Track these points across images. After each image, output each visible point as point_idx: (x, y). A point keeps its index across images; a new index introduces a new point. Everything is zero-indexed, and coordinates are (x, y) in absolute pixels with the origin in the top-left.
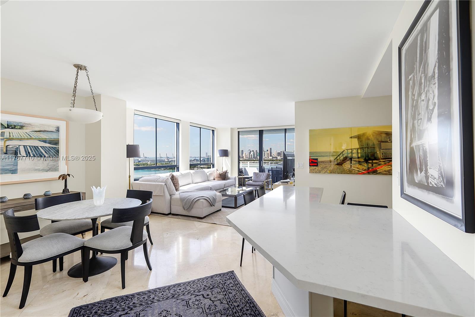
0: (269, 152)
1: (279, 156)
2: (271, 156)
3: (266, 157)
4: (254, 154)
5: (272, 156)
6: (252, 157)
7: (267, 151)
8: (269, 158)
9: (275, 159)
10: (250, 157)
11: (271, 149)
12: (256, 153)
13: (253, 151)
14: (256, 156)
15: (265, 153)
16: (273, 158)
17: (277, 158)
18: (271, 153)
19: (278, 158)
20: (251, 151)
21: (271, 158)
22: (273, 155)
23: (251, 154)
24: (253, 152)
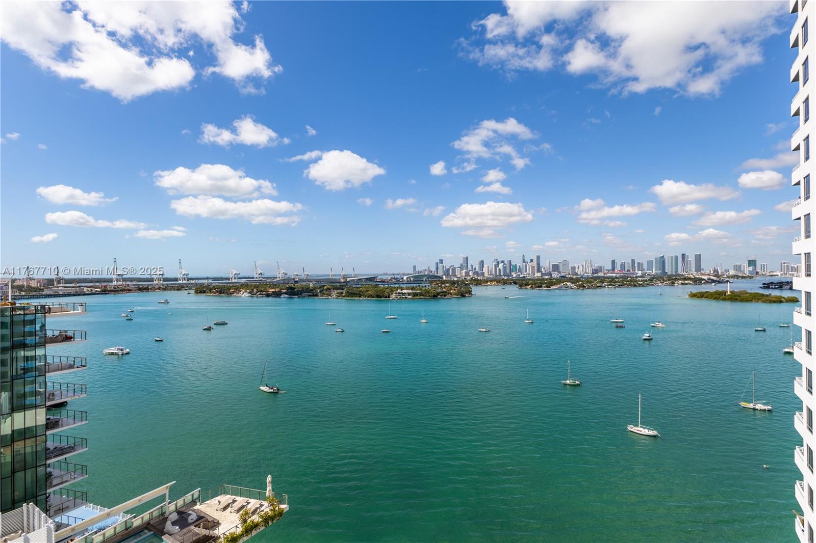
0: (535, 263)
1: (555, 271)
2: (539, 270)
3: (529, 274)
4: (505, 268)
5: (541, 272)
6: (502, 274)
7: (532, 261)
8: (536, 275)
9: (546, 277)
10: (498, 274)
11: (538, 257)
12: (508, 266)
13: (503, 262)
14: (508, 271)
15: (526, 265)
16: (543, 274)
17: (551, 275)
18: (538, 264)
19: (553, 275)
20: (498, 262)
21: (539, 275)
22: (543, 270)
23: (499, 267)
24: (502, 264)
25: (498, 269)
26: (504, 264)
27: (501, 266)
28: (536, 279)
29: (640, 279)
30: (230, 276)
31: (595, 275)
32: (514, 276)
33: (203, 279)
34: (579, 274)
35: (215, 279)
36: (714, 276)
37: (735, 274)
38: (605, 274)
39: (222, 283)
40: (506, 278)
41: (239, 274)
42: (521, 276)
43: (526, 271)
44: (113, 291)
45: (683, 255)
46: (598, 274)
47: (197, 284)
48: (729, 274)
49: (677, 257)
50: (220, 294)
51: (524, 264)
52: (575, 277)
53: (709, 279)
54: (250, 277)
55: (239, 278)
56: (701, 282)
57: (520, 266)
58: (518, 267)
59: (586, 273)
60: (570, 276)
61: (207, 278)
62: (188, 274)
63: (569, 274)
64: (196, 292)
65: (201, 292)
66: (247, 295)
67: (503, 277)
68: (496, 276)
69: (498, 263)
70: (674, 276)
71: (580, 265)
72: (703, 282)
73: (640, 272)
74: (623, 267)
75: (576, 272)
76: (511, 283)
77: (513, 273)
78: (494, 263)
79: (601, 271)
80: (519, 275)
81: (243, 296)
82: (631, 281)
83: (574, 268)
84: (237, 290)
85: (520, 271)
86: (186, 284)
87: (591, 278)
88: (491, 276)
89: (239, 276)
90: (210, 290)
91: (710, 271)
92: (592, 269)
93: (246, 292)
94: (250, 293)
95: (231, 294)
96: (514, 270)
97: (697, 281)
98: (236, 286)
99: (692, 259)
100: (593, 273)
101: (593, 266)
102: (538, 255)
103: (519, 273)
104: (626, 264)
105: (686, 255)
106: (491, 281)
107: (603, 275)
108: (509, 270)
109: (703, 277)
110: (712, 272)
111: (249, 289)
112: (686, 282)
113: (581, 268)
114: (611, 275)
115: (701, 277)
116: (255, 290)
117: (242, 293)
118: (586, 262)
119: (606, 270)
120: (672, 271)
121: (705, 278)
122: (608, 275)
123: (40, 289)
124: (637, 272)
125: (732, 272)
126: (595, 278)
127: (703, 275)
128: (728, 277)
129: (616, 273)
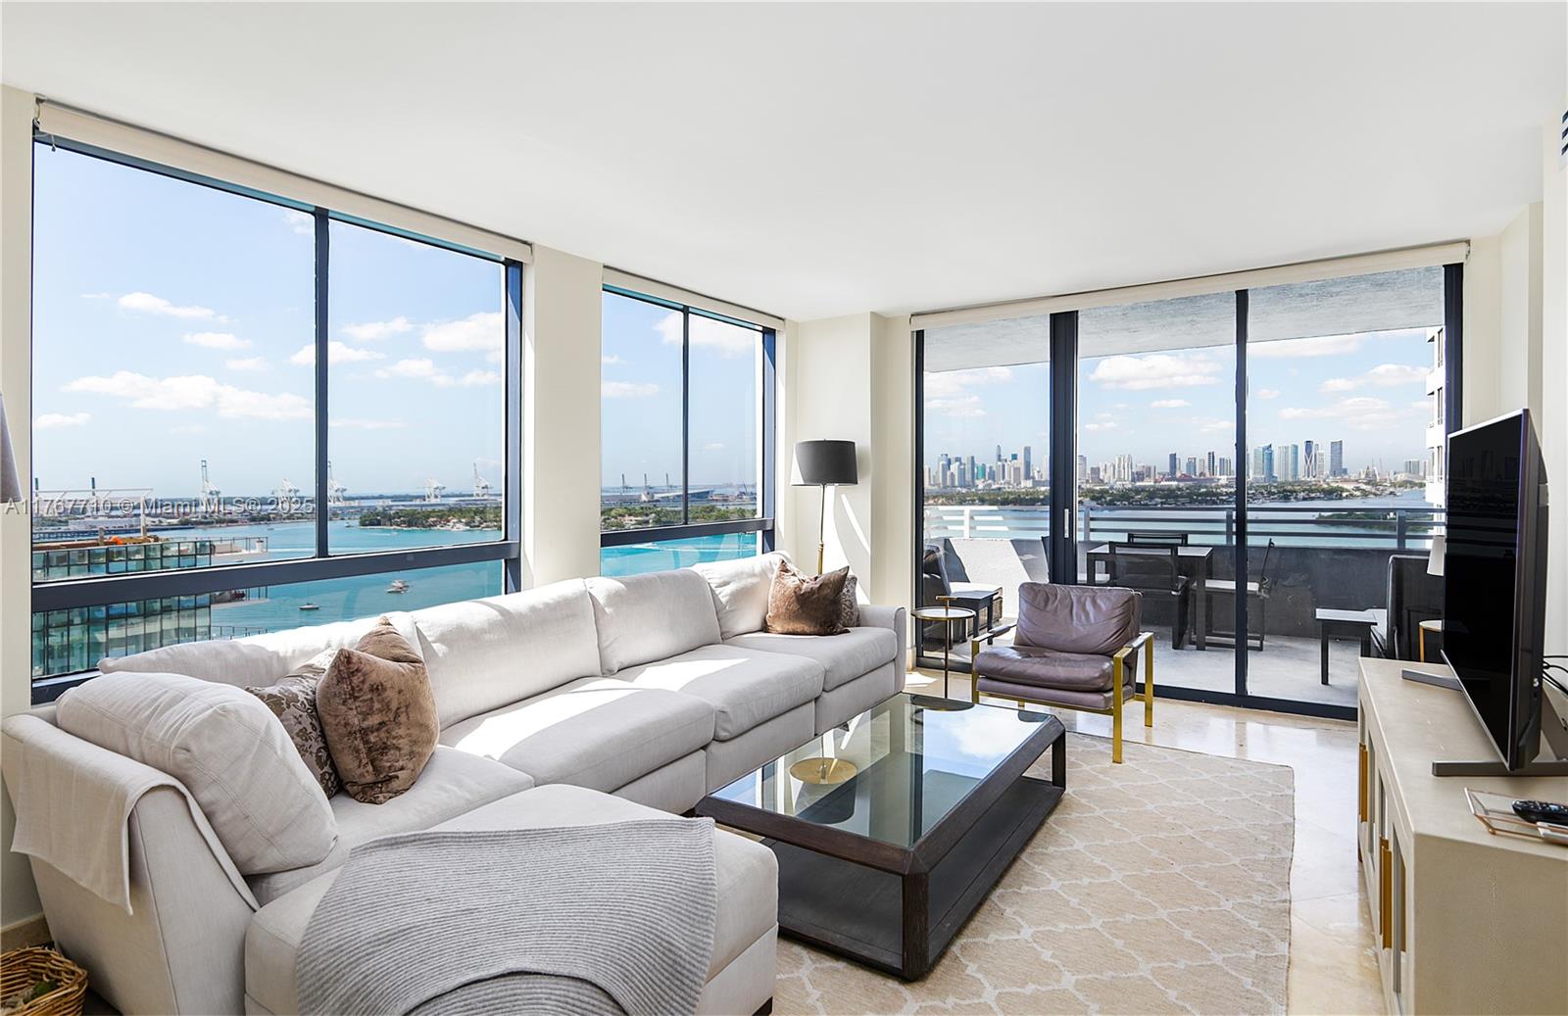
0: (1020, 463)
2: (1028, 476)
3: (1009, 483)
4: (962, 472)
5: (1033, 478)
6: (956, 484)
7: (1015, 457)
8: (1022, 486)
9: (1043, 488)
10: (948, 483)
11: (1027, 450)
12: (968, 467)
13: (958, 459)
14: (968, 477)
15: (1004, 466)
16: (1036, 483)
18: (1028, 465)
20: (949, 460)
21: (1029, 483)
22: (1036, 475)
23: (952, 470)
24: (958, 463)
25: (948, 473)
26: (961, 464)
27: (954, 467)
28: (1023, 493)
29: (1225, 490)
30: (427, 492)
31: (1138, 484)
32: (981, 487)
33: (374, 498)
34: (1106, 481)
35: (395, 498)
36: (1366, 484)
37: (1406, 479)
38: (1155, 482)
39: (411, 506)
40: (964, 491)
41: (444, 488)
42: (994, 487)
43: (1004, 478)
44: (201, 523)
45: (1309, 443)
46: (1142, 481)
47: (362, 508)
48: (1396, 479)
49: (1296, 447)
50: (409, 526)
51: (1000, 463)
52: (1098, 488)
53: (1358, 489)
54: (463, 493)
55: (443, 496)
56: (1341, 495)
57: (991, 468)
58: (988, 470)
59: (1119, 479)
60: (1088, 486)
61: (381, 497)
62: (345, 490)
63: (1087, 481)
64: (363, 524)
65: (372, 524)
66: (462, 527)
67: (959, 489)
68: (945, 487)
69: (949, 462)
70: (1290, 484)
71: (1109, 465)
72: (1344, 494)
73: (1225, 477)
74: (1192, 468)
75: (1101, 477)
76: (973, 501)
77: (977, 482)
78: (941, 463)
79: (1149, 476)
80: (990, 485)
81: (455, 529)
82: (1206, 494)
83: (1095, 471)
84: (441, 517)
85: (992, 476)
86: (341, 509)
87: (1130, 490)
88: (936, 487)
89: (444, 492)
90: (390, 520)
91: (1360, 474)
92: (1132, 473)
93: (460, 522)
94: (467, 524)
95: (430, 526)
96: (980, 476)
97: (1332, 493)
98: (439, 511)
99: (1324, 451)
100: (1133, 480)
101: (1134, 466)
102: (1028, 445)
103: (990, 481)
104: (1197, 461)
105: (1315, 443)
106: (934, 497)
107: (1152, 483)
108: (970, 476)
109: (1346, 486)
110: (1363, 476)
111: (464, 517)
112: (1313, 495)
113: (1110, 471)
114: (1168, 483)
115: (1340, 485)
116: (477, 518)
117: (451, 524)
118: (1120, 459)
119: (1159, 473)
120: (1286, 475)
121: (1349, 486)
122: (1162, 483)
123: (60, 521)
124: (1218, 476)
125: (1401, 477)
126: (1138, 491)
127: (1346, 481)
128: (1393, 485)
129: (1178, 480)
